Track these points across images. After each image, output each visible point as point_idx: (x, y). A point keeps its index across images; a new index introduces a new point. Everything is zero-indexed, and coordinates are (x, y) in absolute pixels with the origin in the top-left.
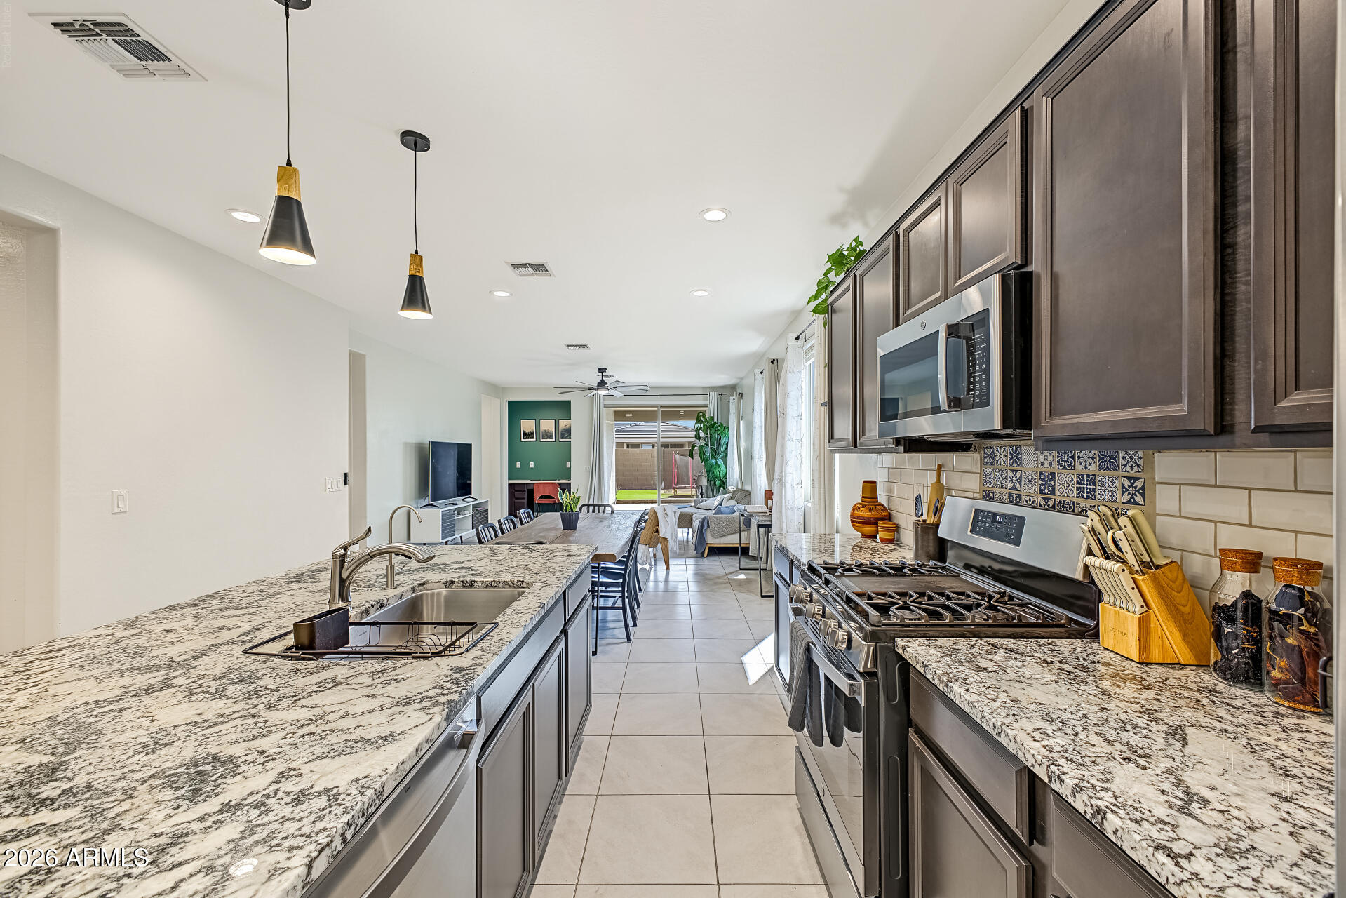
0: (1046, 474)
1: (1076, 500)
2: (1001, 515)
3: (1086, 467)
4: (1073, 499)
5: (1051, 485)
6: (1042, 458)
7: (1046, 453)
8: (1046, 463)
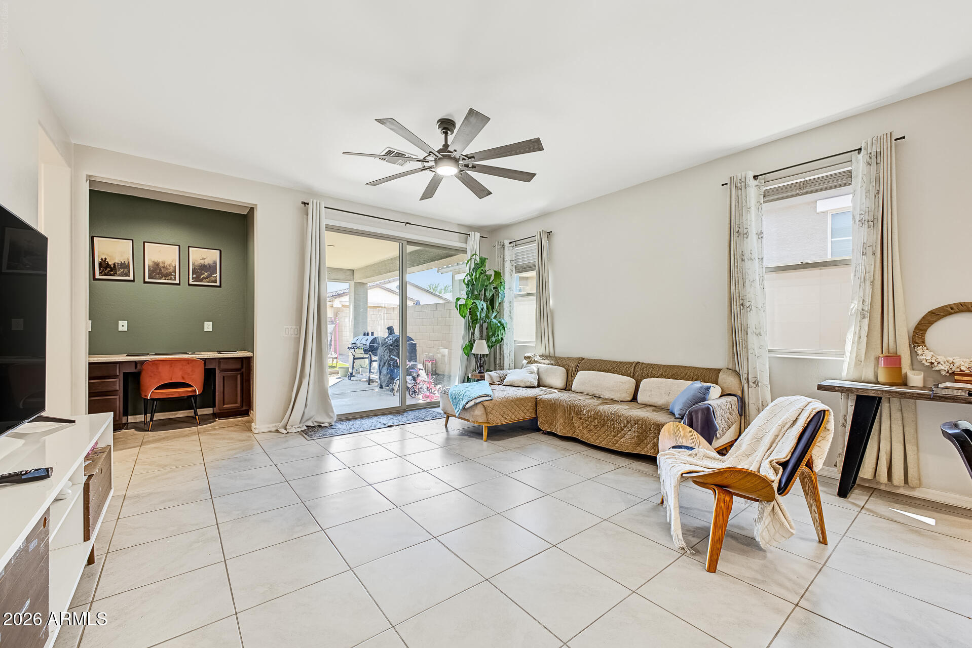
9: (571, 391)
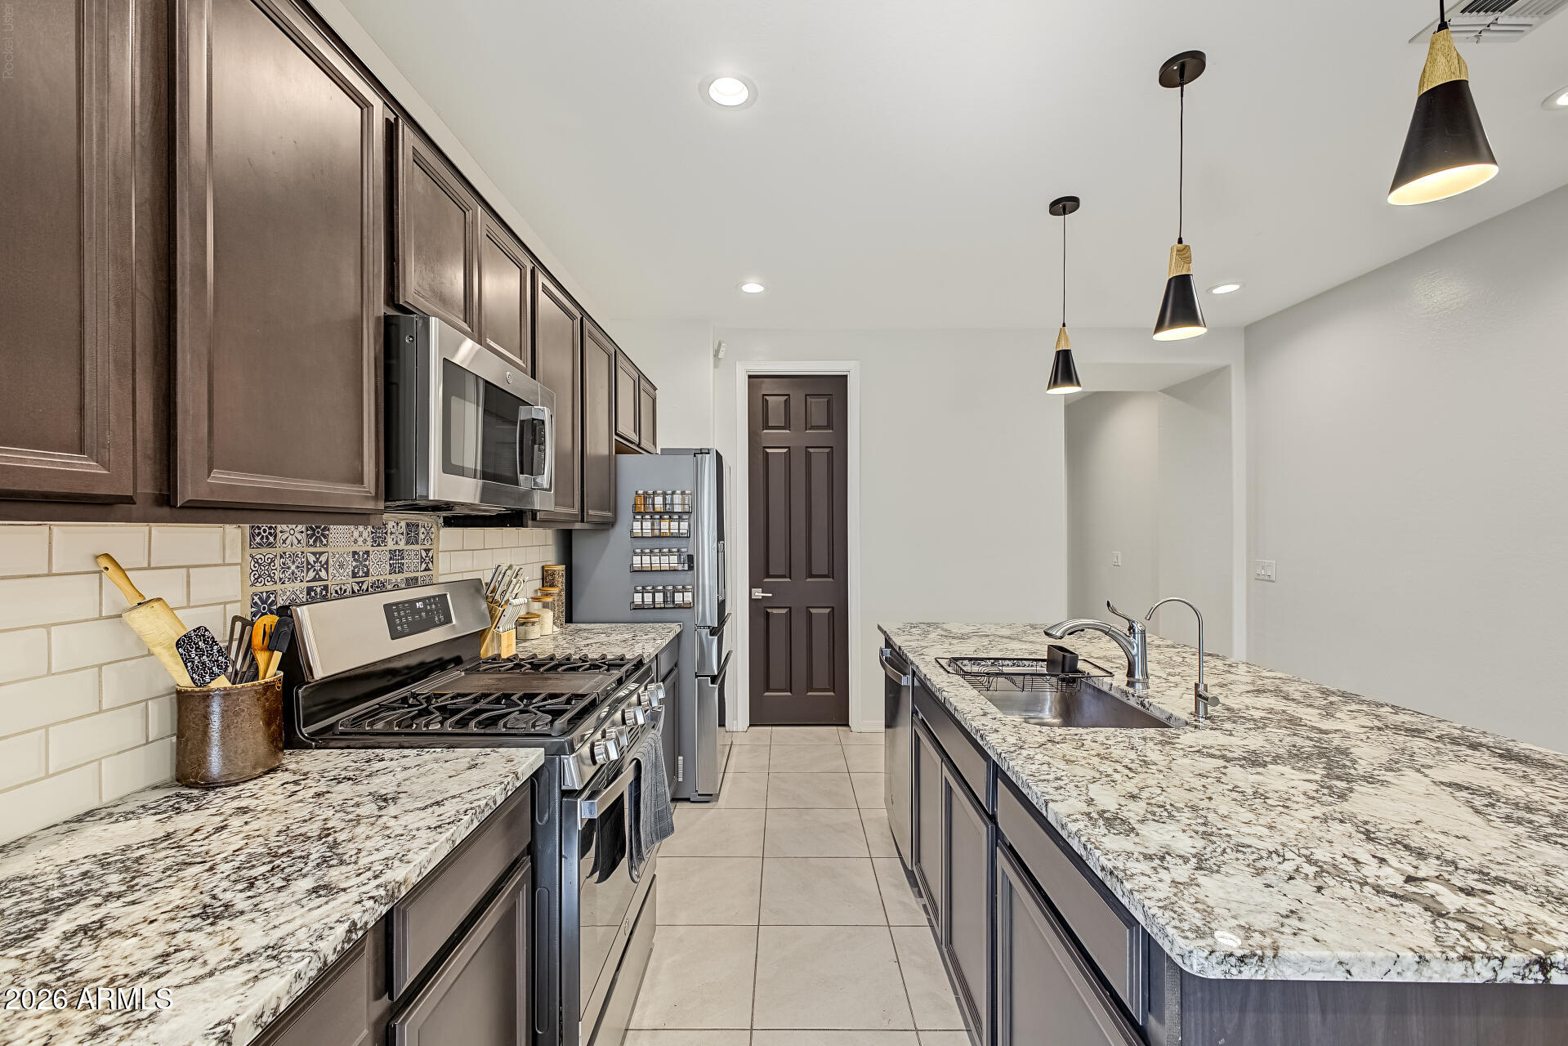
0: (361, 553)
1: (388, 577)
2: (419, 600)
3: (397, 543)
4: (385, 577)
5: (366, 566)
6: (356, 534)
7: (361, 528)
8: (360, 540)
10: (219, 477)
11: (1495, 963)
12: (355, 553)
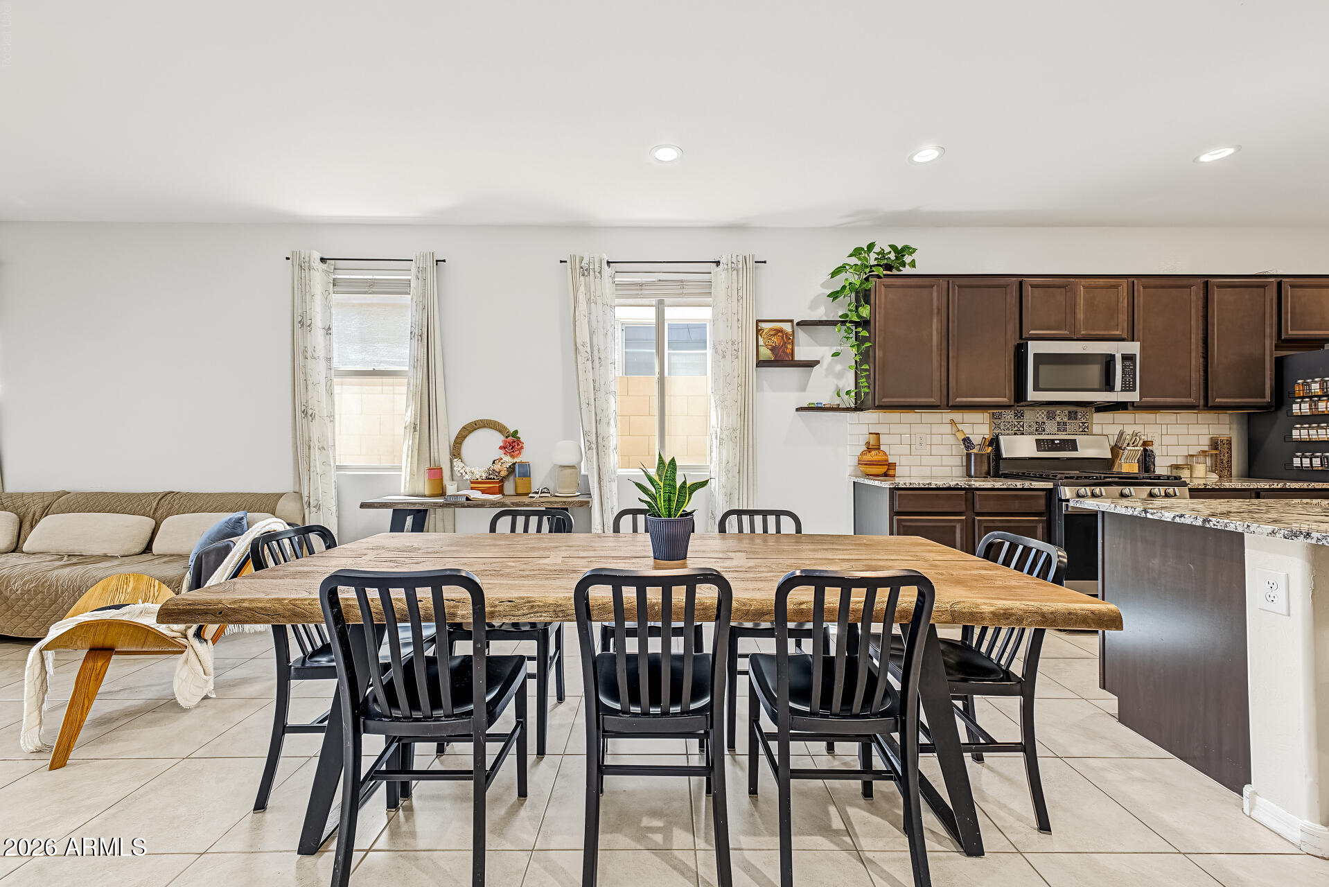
2: (1057, 440)
8: (1040, 418)
9: (23, 552)
10: (958, 399)
11: (1133, 509)
12: (1037, 422)
